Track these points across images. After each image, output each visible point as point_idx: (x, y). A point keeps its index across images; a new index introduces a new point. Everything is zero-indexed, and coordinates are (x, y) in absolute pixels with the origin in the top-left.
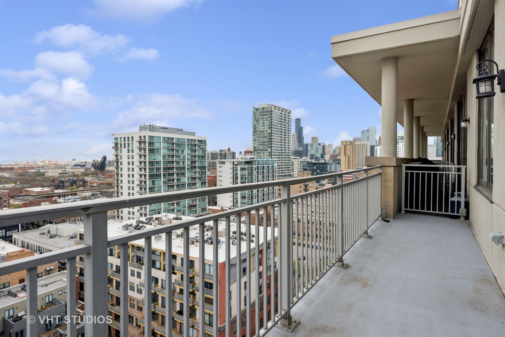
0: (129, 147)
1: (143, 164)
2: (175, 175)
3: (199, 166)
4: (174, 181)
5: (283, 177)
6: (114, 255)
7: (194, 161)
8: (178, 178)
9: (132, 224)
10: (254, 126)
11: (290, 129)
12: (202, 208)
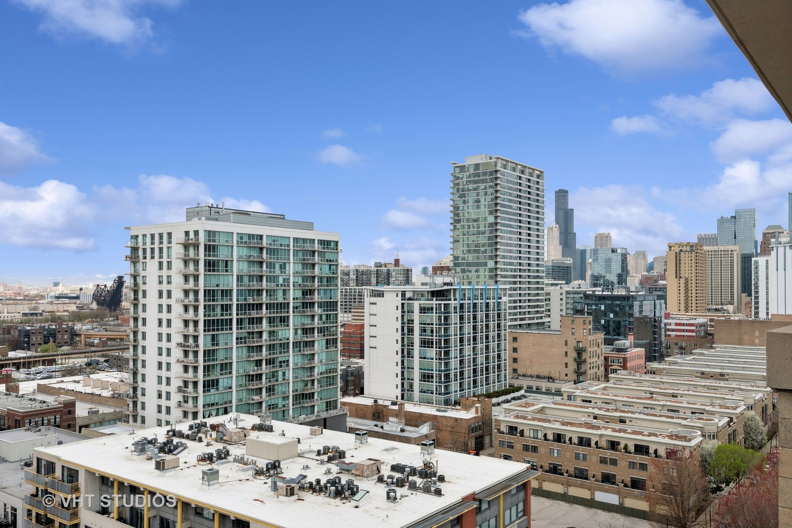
0: (161, 257)
1: (191, 296)
2: (264, 321)
3: (320, 300)
4: (261, 337)
5: (524, 329)
6: (111, 513)
7: (310, 290)
8: (273, 329)
9: (156, 440)
10: (454, 208)
11: (541, 213)
12: (327, 402)
